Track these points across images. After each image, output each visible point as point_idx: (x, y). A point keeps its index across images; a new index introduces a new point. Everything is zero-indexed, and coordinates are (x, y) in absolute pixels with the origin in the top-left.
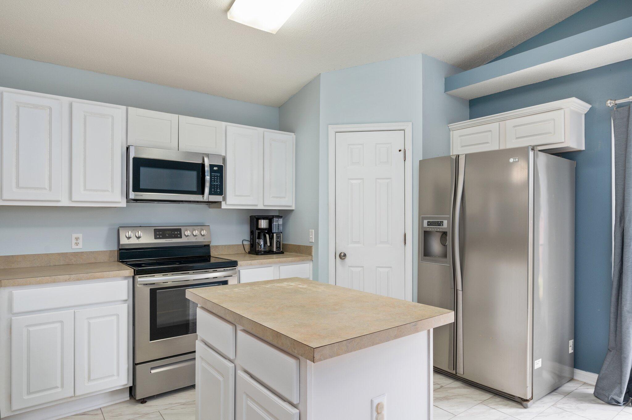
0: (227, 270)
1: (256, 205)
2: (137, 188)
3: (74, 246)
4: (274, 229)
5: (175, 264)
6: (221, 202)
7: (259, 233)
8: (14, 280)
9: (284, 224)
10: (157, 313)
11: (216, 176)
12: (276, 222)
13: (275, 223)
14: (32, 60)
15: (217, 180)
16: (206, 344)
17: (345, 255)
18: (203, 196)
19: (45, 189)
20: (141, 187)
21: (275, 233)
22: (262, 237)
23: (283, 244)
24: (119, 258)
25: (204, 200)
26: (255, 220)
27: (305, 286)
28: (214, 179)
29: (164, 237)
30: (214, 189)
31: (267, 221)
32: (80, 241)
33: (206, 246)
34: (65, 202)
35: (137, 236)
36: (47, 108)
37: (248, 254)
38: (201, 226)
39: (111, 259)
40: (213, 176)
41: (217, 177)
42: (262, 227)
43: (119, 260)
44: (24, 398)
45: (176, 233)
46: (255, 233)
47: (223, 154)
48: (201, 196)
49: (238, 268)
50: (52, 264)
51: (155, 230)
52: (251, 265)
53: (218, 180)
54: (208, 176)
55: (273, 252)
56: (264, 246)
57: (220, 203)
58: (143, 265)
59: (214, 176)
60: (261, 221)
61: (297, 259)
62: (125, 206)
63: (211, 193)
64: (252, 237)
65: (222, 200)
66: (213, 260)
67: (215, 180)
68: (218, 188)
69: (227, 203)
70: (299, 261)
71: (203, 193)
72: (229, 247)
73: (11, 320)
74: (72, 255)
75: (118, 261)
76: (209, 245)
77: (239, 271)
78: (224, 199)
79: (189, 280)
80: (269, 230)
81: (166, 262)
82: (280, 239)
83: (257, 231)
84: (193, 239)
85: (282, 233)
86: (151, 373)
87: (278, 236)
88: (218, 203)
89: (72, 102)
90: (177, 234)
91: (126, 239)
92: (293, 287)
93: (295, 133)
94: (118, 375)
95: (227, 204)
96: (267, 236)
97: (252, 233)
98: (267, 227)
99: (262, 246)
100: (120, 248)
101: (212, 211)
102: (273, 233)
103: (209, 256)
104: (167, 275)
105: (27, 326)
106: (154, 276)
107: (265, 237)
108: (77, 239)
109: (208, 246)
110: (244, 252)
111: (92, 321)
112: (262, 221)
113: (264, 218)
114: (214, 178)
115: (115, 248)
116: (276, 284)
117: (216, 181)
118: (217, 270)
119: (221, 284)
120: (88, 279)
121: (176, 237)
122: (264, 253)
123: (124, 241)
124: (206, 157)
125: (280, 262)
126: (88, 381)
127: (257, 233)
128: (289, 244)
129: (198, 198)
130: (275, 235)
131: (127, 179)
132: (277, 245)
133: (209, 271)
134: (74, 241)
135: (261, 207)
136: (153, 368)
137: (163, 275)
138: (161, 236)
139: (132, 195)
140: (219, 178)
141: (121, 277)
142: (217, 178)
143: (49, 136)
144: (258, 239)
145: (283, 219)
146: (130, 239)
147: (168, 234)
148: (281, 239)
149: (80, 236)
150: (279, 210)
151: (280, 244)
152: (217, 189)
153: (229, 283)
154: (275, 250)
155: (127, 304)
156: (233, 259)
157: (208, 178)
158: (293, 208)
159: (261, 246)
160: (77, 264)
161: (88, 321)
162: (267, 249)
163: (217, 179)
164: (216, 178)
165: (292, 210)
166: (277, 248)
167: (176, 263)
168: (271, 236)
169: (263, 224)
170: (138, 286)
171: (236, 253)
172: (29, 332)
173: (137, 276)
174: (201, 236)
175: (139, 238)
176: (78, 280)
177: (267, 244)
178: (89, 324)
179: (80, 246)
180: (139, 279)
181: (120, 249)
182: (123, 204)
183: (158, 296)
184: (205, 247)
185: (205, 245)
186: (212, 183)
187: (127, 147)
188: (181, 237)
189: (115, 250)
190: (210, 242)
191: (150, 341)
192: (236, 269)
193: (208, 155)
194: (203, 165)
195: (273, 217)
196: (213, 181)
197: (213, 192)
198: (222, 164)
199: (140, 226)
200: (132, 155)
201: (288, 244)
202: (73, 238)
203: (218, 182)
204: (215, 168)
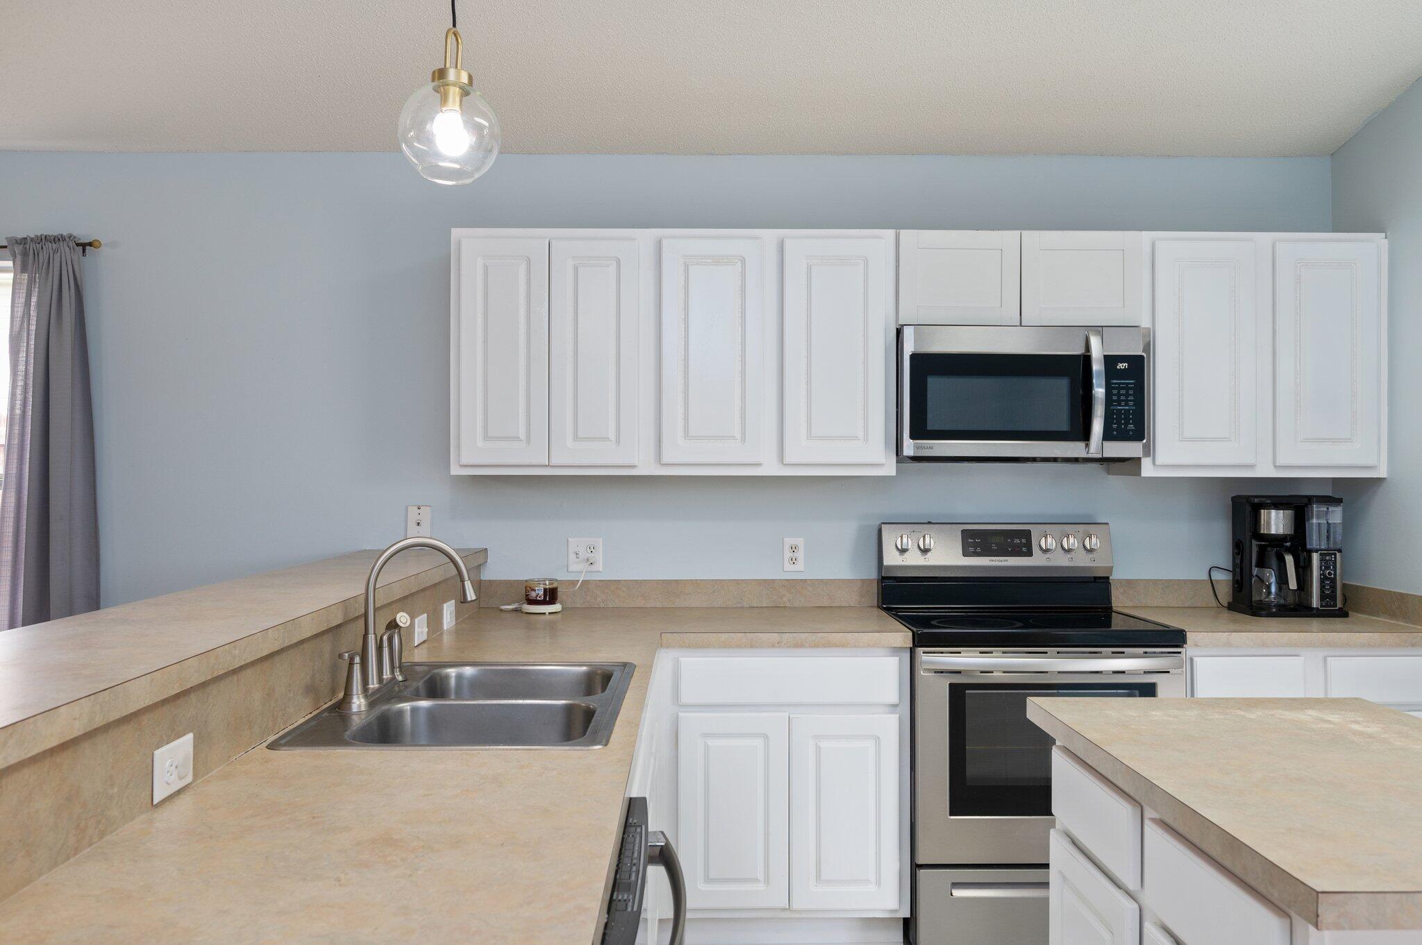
0: (1154, 655)
1: (1251, 467)
2: (920, 431)
3: (788, 566)
4: (1311, 539)
5: (1011, 626)
6: (1140, 458)
7: (1262, 552)
8: (681, 635)
9: (1350, 523)
10: (967, 747)
11: (1123, 388)
12: (1318, 518)
13: (1315, 521)
14: (710, 154)
15: (1127, 397)
16: (1074, 843)
18: (1087, 446)
19: (733, 437)
20: (931, 426)
21: (1317, 551)
22: (1274, 562)
23: (1344, 586)
24: (880, 600)
25: (1090, 456)
26: (1248, 508)
27: (1373, 729)
28: (1119, 397)
29: (986, 552)
30: (1119, 424)
31: (1290, 513)
32: (800, 554)
33: (1097, 581)
34: (771, 468)
35: (922, 548)
36: (736, 260)
37: (1226, 610)
38: (1087, 523)
39: (863, 599)
40: (1114, 388)
41: (1127, 389)
42: (1273, 532)
43: (880, 605)
44: (699, 887)
45: (1018, 541)
46: (1247, 550)
47: (1145, 323)
48: (1081, 445)
49: (1188, 650)
50: (746, 605)
51: (963, 531)
52: (1228, 644)
53: (1131, 398)
54: (1100, 386)
55: (1312, 609)
56: (1280, 589)
57: (1137, 461)
58: (934, 623)
59: (1119, 389)
60: (1270, 513)
61: (1391, 637)
62: (893, 473)
63: (1108, 436)
64: (1238, 561)
65: (1141, 456)
66: (1117, 624)
67: (1122, 398)
68: (1130, 419)
69: (1159, 461)
70: (1398, 645)
71: (1085, 436)
72: (1168, 585)
73: (677, 718)
74: (785, 586)
75: (878, 607)
76: (1108, 578)
77: (1192, 660)
78: (1148, 451)
79: (1047, 672)
80: (1297, 542)
81: (991, 617)
82: (1335, 567)
83: (1254, 543)
84: (1061, 560)
85: (1340, 551)
86: (952, 895)
87: (1327, 561)
88: (1132, 465)
89: (783, 239)
90: (1021, 545)
91: (898, 553)
92: (1332, 726)
93: (1388, 234)
94: (878, 883)
95: (1157, 463)
96: (1289, 559)
97: (1238, 548)
98: (1290, 531)
99: (1273, 589)
100: (883, 575)
101: (1116, 483)
102: (1310, 552)
103: (1108, 610)
104: (992, 653)
105: (706, 735)
106: (960, 653)
107: (1282, 561)
108: (794, 549)
109: (1105, 580)
110: (1214, 603)
111: (824, 745)
112: (1273, 512)
113: (1278, 503)
114: (1119, 392)
115: (873, 575)
116: (1280, 711)
117: (1123, 400)
118: (1123, 653)
119: (1137, 692)
120: (816, 645)
121: (1017, 552)
122: (1280, 610)
123: (892, 558)
124: (1093, 335)
125: (1330, 645)
126: (817, 882)
127: (1255, 550)
128: (1368, 589)
129: (1074, 449)
130: (1315, 557)
131: (897, 407)
132: (1322, 587)
133: (1101, 653)
134: (788, 554)
135: (1265, 470)
136: (956, 885)
137: (981, 653)
138: (979, 550)
139: (909, 447)
140: (1131, 392)
141: (883, 647)
142: (1127, 392)
143: (740, 321)
144: (1257, 566)
145: (1344, 511)
146: (907, 555)
147: (997, 545)
148: (1338, 572)
149: (800, 542)
150: (1334, 480)
151: (1333, 587)
152: (1127, 424)
153: (1160, 691)
154: (1315, 602)
155: (898, 716)
156: (1174, 622)
157: (1099, 391)
158: (1382, 473)
159: (1269, 587)
160: (794, 607)
161: (817, 744)
162: (1291, 600)
163: (1127, 395)
164: (1123, 392)
165: (1379, 481)
166: (1323, 597)
167: (1014, 624)
168: (1302, 558)
169: (1276, 522)
170: (921, 673)
171: (1187, 604)
172: (707, 747)
173: (920, 650)
174: (1084, 552)
175: (925, 551)
176: (796, 646)
177: (1287, 583)
178: (818, 749)
179: (800, 566)
180: (925, 658)
181: (884, 578)
182: (889, 468)
183: (969, 704)
184: (1095, 582)
185: (1095, 578)
186: (1112, 408)
187: (897, 329)
188: (1029, 553)
189: (872, 580)
190: (1110, 569)
191: (951, 815)
192: (1180, 653)
193: (1099, 330)
194: (1086, 359)
195: (1310, 500)
196: (1115, 401)
197: (1115, 433)
198: (1140, 353)
199: (929, 523)
200: (909, 349)
201: (1364, 587)
202: (787, 547)
203: (1131, 403)
204: (1122, 366)
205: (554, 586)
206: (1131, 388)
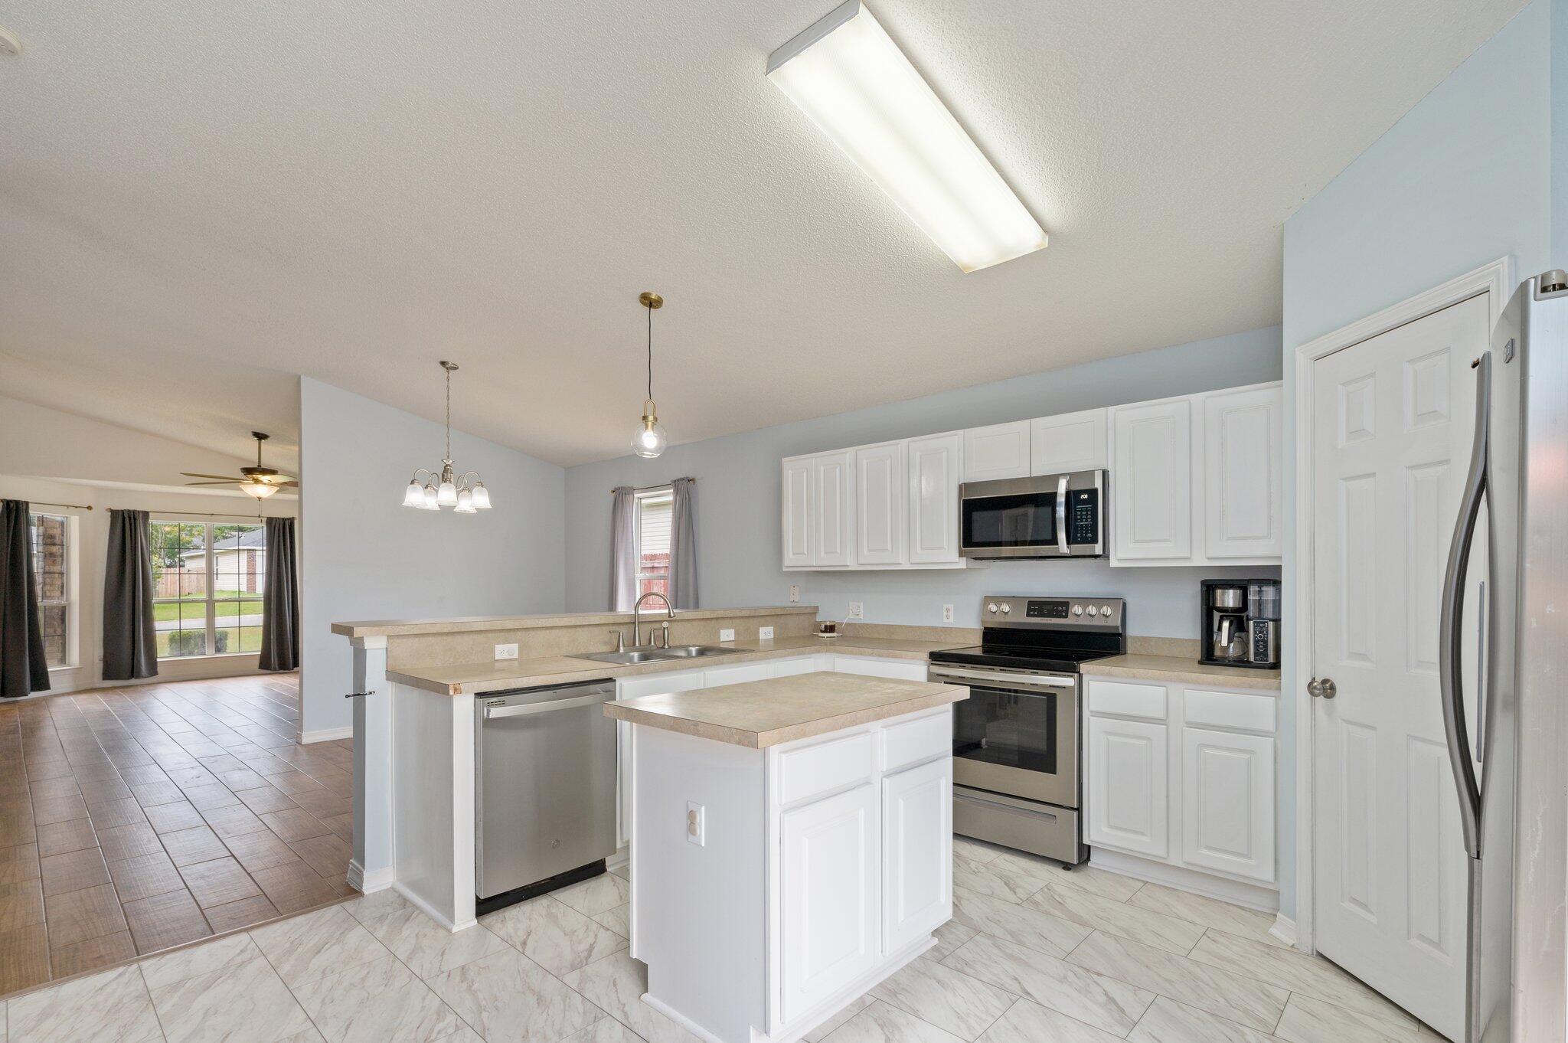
1: (1187, 559)
2: (967, 543)
3: (945, 620)
4: (1250, 611)
12: (1255, 595)
13: (1253, 597)
15: (1087, 516)
17: (1333, 688)
20: (978, 539)
21: (1252, 620)
28: (1081, 517)
29: (1041, 615)
30: (1082, 534)
31: (1238, 591)
32: (951, 613)
33: (1109, 635)
35: (1003, 611)
38: (1106, 598)
40: (1078, 511)
41: (1087, 511)
42: (1227, 605)
43: (982, 644)
45: (1059, 607)
51: (1029, 603)
52: (1110, 674)
53: (1089, 517)
54: (1062, 511)
55: (1248, 661)
60: (1223, 592)
63: (1071, 541)
68: (1088, 530)
69: (1123, 557)
72: (1173, 642)
80: (1241, 612)
84: (1085, 621)
87: (1261, 627)
90: (1062, 611)
91: (990, 614)
95: (1117, 558)
96: (1225, 625)
97: (1205, 617)
98: (1237, 605)
100: (984, 626)
102: (1248, 621)
106: (949, 665)
108: (948, 610)
112: (1226, 591)
113: (1227, 585)
114: (1081, 513)
117: (1084, 519)
118: (1038, 673)
121: (1059, 616)
123: (986, 617)
124: (1061, 479)
129: (1047, 550)
130: (1252, 625)
131: (959, 530)
132: (1256, 646)
134: (945, 613)
135: (1199, 561)
137: (960, 666)
138: (1036, 613)
141: (920, 660)
142: (1087, 513)
146: (994, 615)
147: (1048, 610)
148: (1270, 635)
149: (951, 606)
151: (1266, 647)
152: (1087, 533)
153: (1060, 699)
154: (1252, 658)
157: (1061, 514)
164: (1084, 513)
166: (1256, 654)
168: (1246, 625)
169: (1228, 598)
174: (1101, 616)
175: (1006, 613)
176: (879, 656)
179: (951, 620)
180: (932, 666)
182: (962, 565)
186: (1077, 523)
188: (1067, 616)
193: (1067, 475)
195: (1251, 582)
196: (1079, 519)
197: (1076, 538)
198: (1095, 487)
202: (945, 610)
203: (1089, 520)
204: (1085, 496)
205: (833, 624)
206: (1089, 510)
